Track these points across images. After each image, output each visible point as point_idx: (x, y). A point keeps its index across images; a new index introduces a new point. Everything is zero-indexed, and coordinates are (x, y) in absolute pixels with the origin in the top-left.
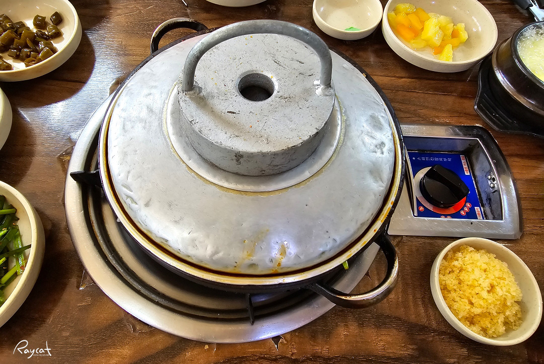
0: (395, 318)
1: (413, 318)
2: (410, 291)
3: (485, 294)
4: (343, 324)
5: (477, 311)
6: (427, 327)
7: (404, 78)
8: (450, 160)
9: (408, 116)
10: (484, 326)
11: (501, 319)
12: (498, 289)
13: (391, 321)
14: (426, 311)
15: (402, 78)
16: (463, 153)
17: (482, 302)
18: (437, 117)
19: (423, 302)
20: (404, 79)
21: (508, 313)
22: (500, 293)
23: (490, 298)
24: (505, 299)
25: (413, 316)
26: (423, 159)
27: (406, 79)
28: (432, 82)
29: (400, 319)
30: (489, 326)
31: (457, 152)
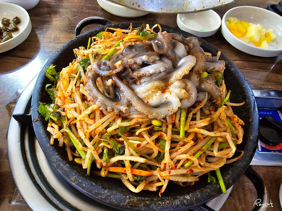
8: (271, 113)
16: (279, 109)
18: (263, 85)
27: (239, 61)
31: (275, 108)
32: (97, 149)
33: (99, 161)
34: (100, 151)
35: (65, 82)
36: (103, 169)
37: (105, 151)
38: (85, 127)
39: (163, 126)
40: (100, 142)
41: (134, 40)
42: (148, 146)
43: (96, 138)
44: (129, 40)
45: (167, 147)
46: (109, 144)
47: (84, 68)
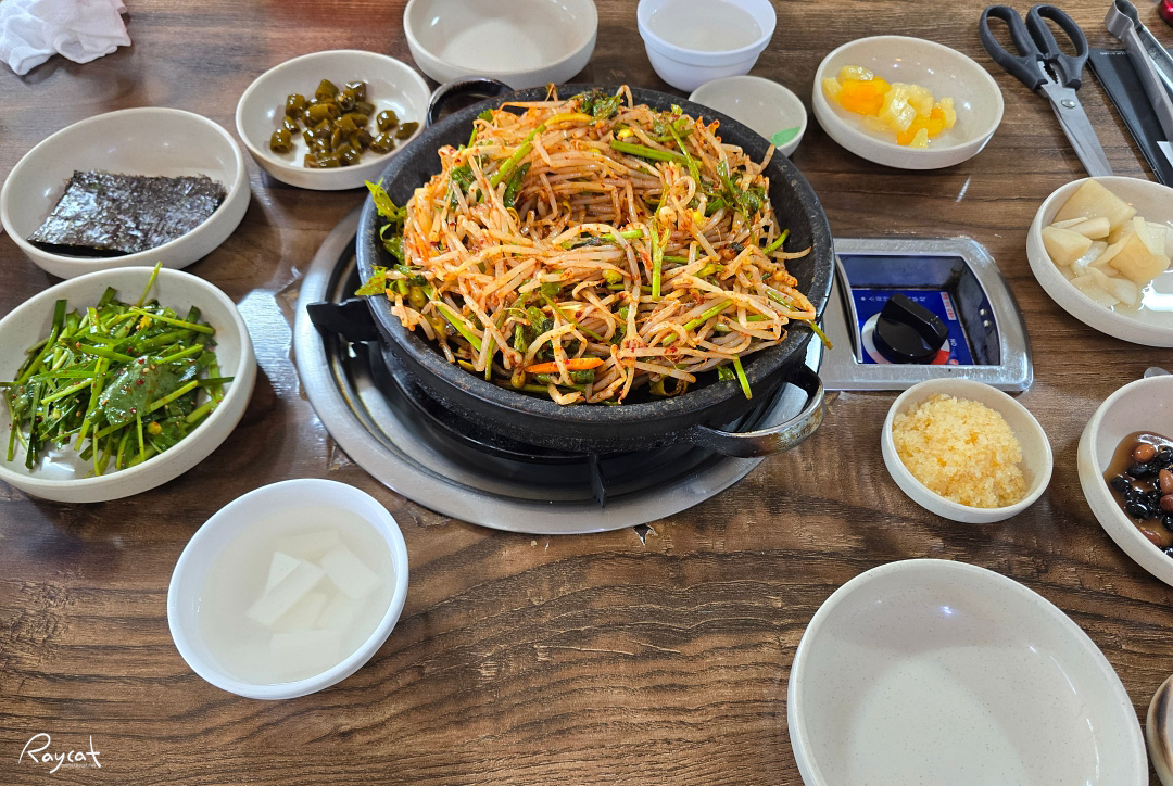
0: (828, 500)
1: (856, 500)
2: (852, 466)
3: (960, 445)
4: (745, 511)
5: (950, 471)
6: (879, 512)
7: (842, 172)
8: (923, 299)
9: (848, 226)
10: (964, 496)
11: (989, 483)
12: (982, 439)
13: (823, 506)
14: (878, 491)
15: (838, 172)
16: (944, 288)
17: (956, 458)
18: (897, 227)
19: (873, 480)
20: (841, 175)
21: (999, 474)
22: (985, 442)
23: (970, 450)
24: (994, 453)
25: (857, 498)
26: (879, 299)
27: (844, 175)
28: (888, 177)
29: (836, 502)
30: (971, 493)
31: (935, 287)
32: (503, 330)
33: (507, 351)
34: (509, 334)
35: (423, 219)
36: (516, 372)
37: (518, 331)
38: (476, 291)
39: (625, 283)
40: (507, 315)
41: (567, 125)
42: (596, 315)
43: (499, 310)
44: (557, 127)
45: (632, 312)
46: (524, 317)
47: (461, 185)
